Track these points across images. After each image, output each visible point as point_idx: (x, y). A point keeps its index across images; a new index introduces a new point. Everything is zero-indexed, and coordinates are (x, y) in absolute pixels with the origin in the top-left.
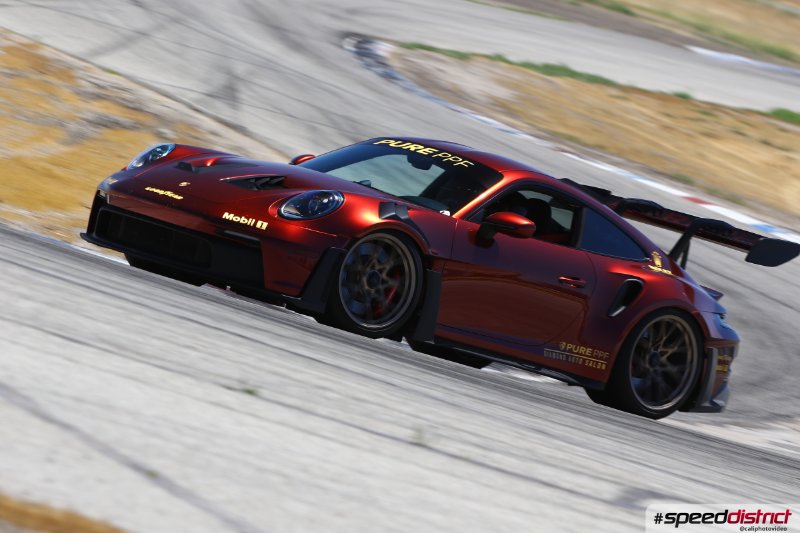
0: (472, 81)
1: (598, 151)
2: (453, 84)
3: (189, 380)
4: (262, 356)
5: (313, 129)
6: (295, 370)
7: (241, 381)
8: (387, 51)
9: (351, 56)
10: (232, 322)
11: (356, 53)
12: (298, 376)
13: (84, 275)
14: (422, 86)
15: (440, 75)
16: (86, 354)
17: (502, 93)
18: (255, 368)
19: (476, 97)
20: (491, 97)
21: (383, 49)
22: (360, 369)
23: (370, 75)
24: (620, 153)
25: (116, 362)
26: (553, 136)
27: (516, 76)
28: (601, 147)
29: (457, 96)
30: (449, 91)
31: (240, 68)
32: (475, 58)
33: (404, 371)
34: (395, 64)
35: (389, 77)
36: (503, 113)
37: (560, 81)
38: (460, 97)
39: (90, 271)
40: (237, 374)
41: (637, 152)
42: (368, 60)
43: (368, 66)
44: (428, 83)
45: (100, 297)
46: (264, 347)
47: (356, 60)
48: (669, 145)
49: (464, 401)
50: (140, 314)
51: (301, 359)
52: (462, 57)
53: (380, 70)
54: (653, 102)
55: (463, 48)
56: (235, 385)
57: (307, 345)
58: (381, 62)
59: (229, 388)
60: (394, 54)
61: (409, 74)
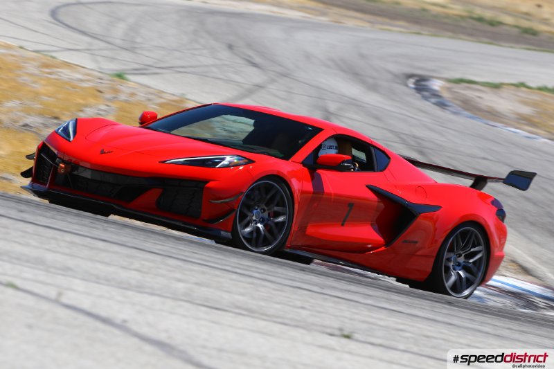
0: (503, 103)
2: (488, 106)
3: (303, 331)
4: (355, 311)
6: (381, 319)
7: (341, 330)
8: (440, 87)
9: (413, 91)
10: (334, 288)
11: (416, 89)
12: (382, 323)
13: (224, 262)
14: (466, 109)
15: (478, 100)
16: (227, 318)
17: (526, 110)
18: (351, 319)
19: (507, 114)
20: (518, 114)
21: (436, 85)
22: (431, 316)
23: (428, 106)
25: (248, 322)
27: (536, 97)
29: (492, 115)
30: (487, 112)
31: (332, 107)
32: (505, 86)
33: (460, 314)
34: (446, 95)
35: (442, 105)
36: (526, 124)
38: (495, 115)
39: (228, 259)
40: (336, 324)
42: (426, 94)
43: (426, 98)
44: (469, 107)
45: (234, 276)
46: (358, 304)
47: (418, 95)
49: (506, 333)
50: (266, 287)
51: (384, 311)
52: (496, 87)
53: (434, 100)
55: (497, 80)
56: (337, 332)
57: (389, 300)
58: (435, 94)
59: (331, 335)
60: (442, 87)
61: (458, 102)
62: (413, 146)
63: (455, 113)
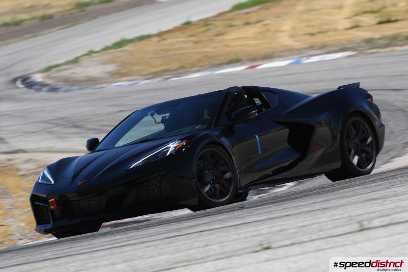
1: (182, 70)
2: (84, 76)
5: (50, 133)
8: (41, 78)
9: (26, 90)
11: (26, 87)
14: (72, 85)
15: (73, 75)
17: (111, 68)
19: (102, 76)
20: (109, 73)
21: (38, 78)
23: (44, 94)
24: (193, 65)
26: (155, 75)
27: (107, 56)
28: (182, 67)
29: (91, 81)
30: (87, 80)
32: (80, 59)
34: (49, 81)
35: (54, 89)
36: (121, 77)
37: (128, 47)
38: (95, 80)
41: (200, 61)
42: (36, 87)
43: (39, 90)
44: (72, 83)
47: (31, 91)
48: (209, 49)
52: (75, 61)
53: (45, 89)
54: (178, 34)
58: (43, 85)
60: (43, 78)
62: (66, 125)
63: (67, 91)
